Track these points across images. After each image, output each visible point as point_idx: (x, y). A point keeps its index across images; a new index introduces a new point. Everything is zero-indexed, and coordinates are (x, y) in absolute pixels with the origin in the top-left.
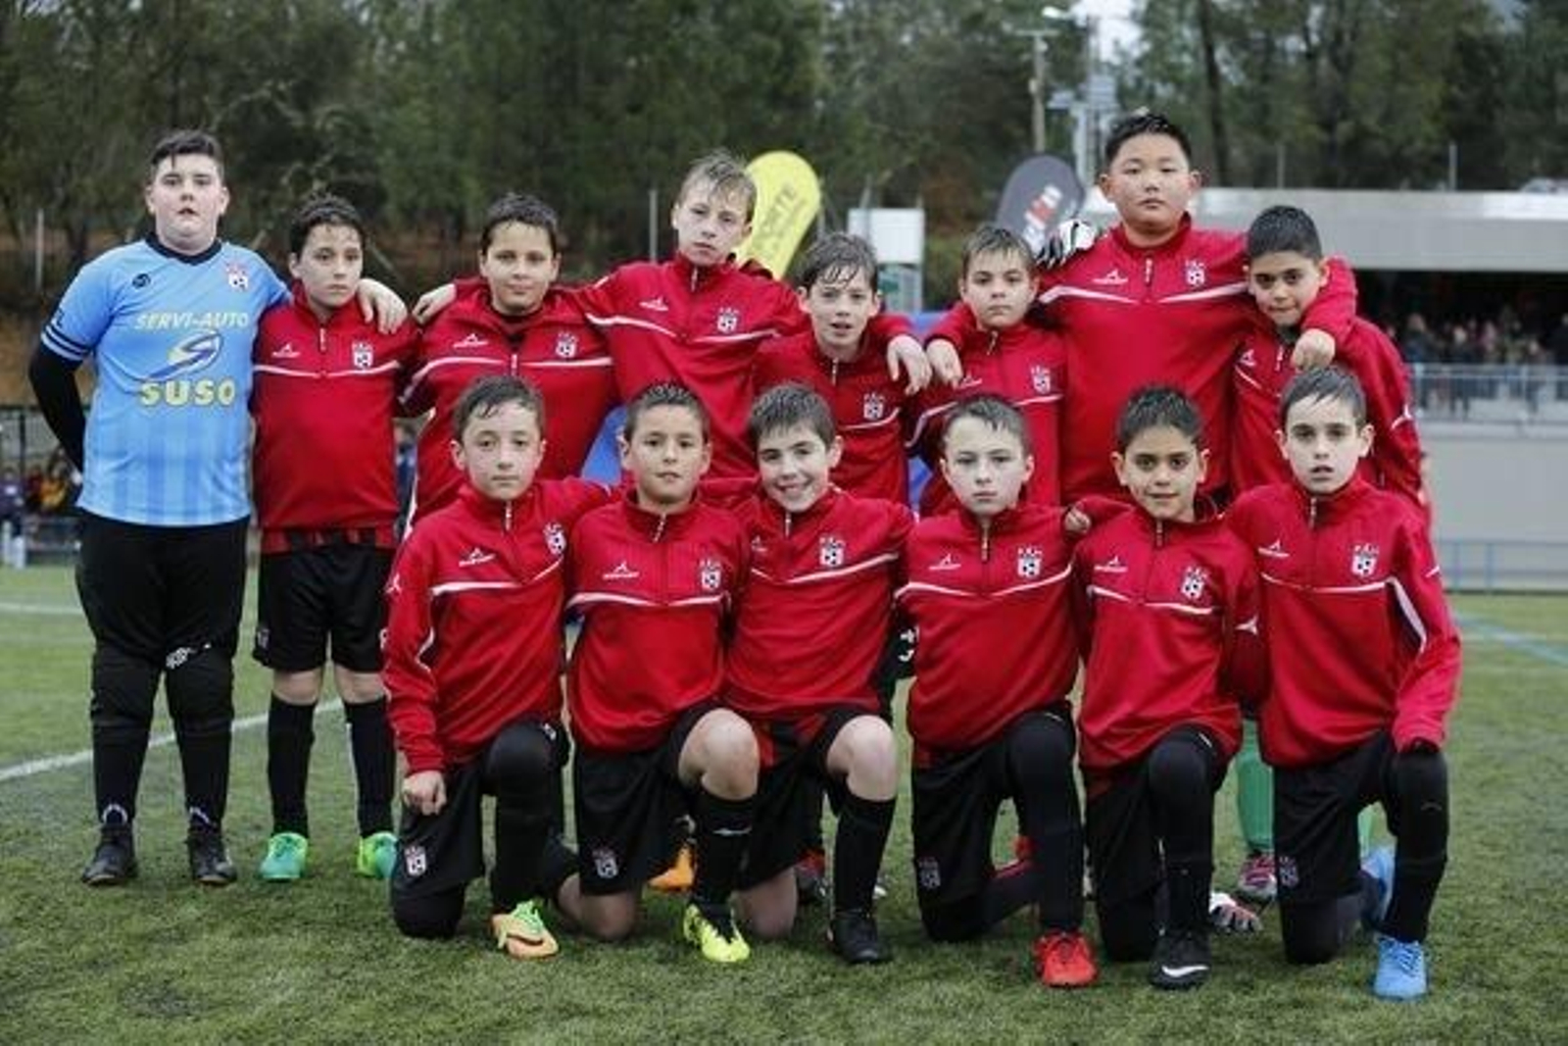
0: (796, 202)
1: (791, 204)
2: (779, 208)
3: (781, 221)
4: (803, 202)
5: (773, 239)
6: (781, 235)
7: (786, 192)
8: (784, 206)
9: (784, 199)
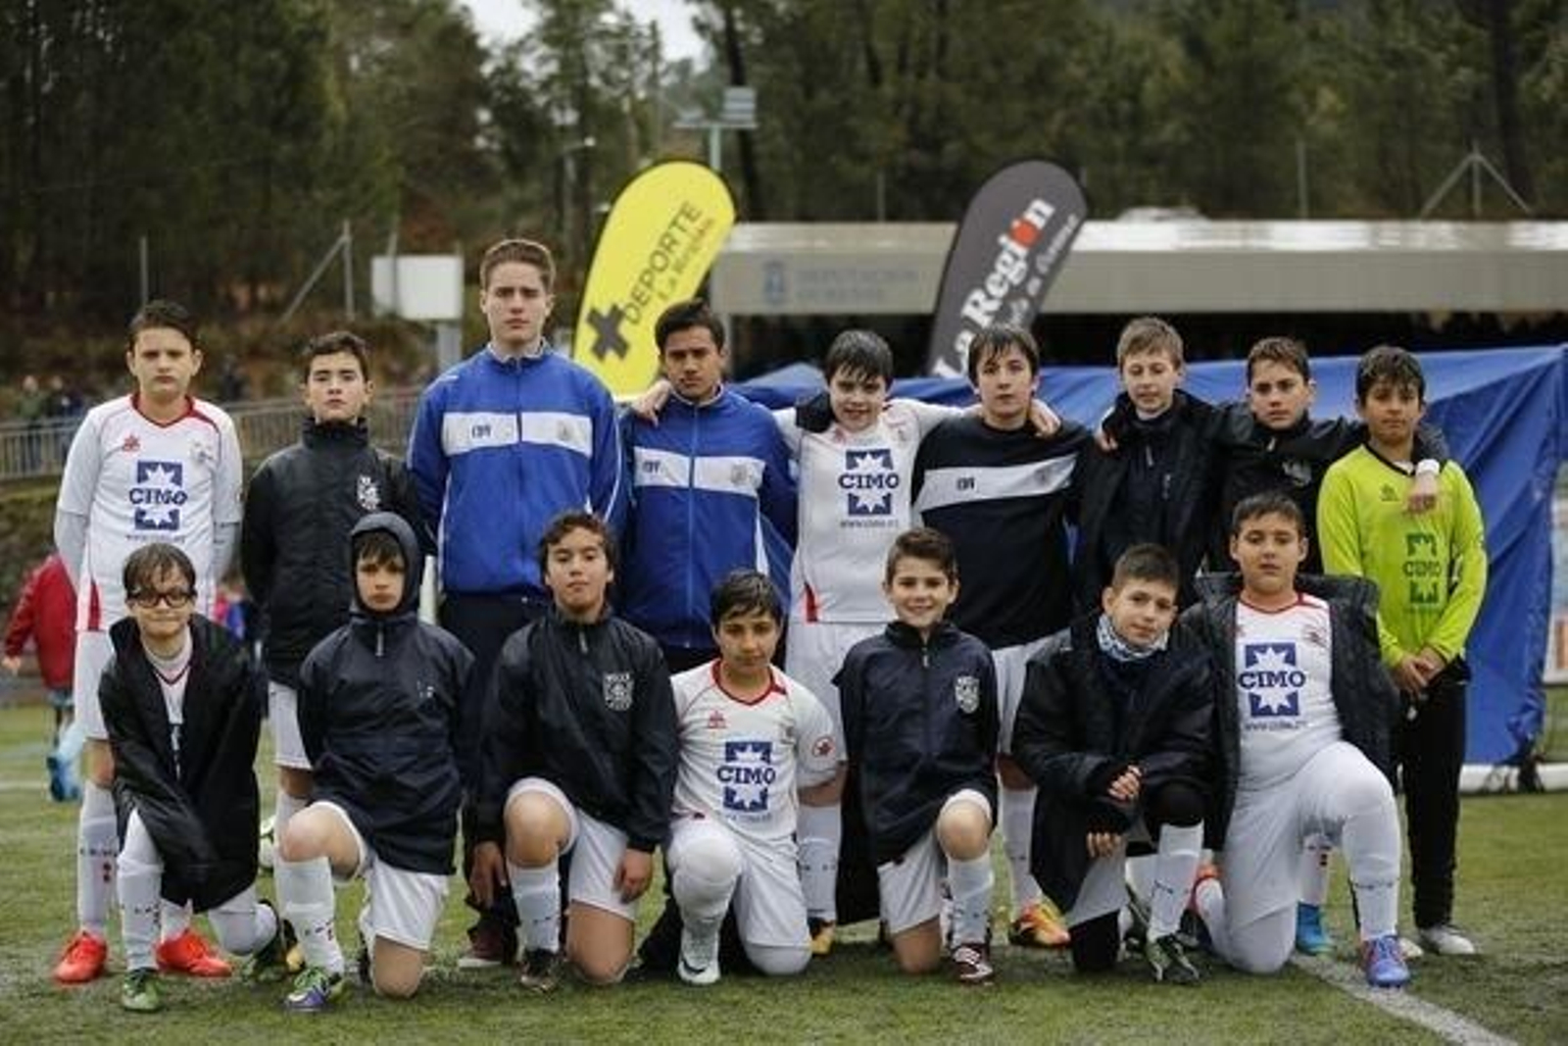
0: (698, 224)
1: (692, 227)
2: (676, 232)
3: (678, 252)
4: (709, 223)
5: (670, 273)
6: (679, 268)
7: (687, 212)
8: (682, 229)
9: (682, 220)
